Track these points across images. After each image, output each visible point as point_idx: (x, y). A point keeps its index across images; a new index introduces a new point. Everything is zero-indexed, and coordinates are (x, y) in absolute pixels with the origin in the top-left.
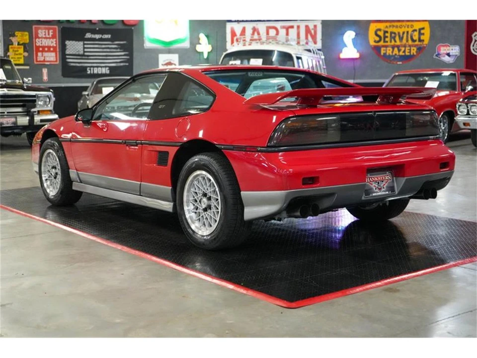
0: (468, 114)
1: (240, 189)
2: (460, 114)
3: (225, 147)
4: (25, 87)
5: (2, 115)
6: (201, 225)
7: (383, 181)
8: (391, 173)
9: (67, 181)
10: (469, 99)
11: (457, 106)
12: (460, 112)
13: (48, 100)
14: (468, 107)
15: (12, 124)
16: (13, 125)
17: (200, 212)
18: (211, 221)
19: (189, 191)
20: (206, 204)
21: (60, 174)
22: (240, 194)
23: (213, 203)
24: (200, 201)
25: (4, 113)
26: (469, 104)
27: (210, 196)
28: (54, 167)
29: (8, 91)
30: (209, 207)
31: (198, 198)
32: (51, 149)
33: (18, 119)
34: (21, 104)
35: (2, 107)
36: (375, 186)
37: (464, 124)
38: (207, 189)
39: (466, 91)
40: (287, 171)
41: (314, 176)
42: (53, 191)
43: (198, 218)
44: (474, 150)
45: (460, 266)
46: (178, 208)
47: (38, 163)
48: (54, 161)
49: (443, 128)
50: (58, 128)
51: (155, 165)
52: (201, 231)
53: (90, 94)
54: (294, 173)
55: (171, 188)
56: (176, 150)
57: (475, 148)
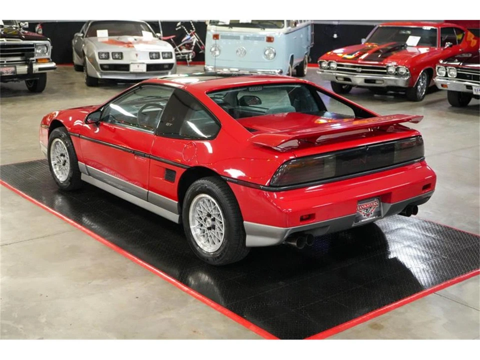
0: (446, 76)
2: (439, 75)
3: (230, 179)
4: (24, 37)
5: (2, 64)
6: (206, 241)
7: (371, 208)
8: (379, 199)
9: (75, 172)
10: (448, 61)
11: (437, 68)
12: (439, 74)
13: (46, 49)
14: (446, 70)
15: (11, 73)
16: (13, 74)
17: (204, 230)
18: (215, 240)
20: (210, 224)
21: (69, 162)
22: (242, 222)
23: (217, 225)
24: (205, 220)
25: (4, 62)
26: (448, 67)
27: (214, 218)
28: (62, 155)
29: (7, 40)
30: (213, 227)
31: (203, 217)
33: (17, 68)
34: (20, 53)
35: (2, 56)
36: (364, 213)
37: (442, 85)
38: (212, 211)
39: (446, 47)
40: (287, 210)
41: (311, 213)
42: (62, 176)
43: (203, 234)
44: (449, 108)
45: (436, 293)
46: (184, 222)
47: (47, 147)
48: (63, 149)
49: (422, 85)
50: (66, 118)
51: (161, 179)
52: (206, 248)
53: (85, 36)
54: (293, 212)
55: (177, 202)
56: (183, 172)
57: (451, 105)
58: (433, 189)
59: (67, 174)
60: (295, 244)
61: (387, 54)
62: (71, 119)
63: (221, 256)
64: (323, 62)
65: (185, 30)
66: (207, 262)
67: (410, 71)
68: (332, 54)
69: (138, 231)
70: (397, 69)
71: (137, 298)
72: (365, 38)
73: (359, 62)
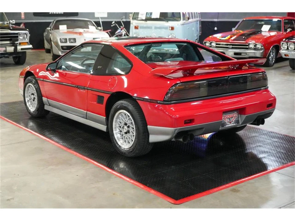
0: (288, 49)
1: (147, 123)
2: (283, 48)
3: (138, 98)
4: (11, 28)
6: (123, 142)
7: (232, 118)
8: (237, 112)
9: (41, 104)
10: (289, 39)
11: (281, 44)
13: (26, 36)
14: (288, 45)
16: (4, 52)
17: (123, 134)
18: (130, 140)
19: (116, 121)
20: (127, 130)
21: (37, 99)
22: (147, 126)
23: (131, 130)
24: (123, 128)
26: (288, 43)
27: (129, 126)
28: (33, 94)
29: (1, 30)
30: (128, 132)
31: (122, 125)
32: (31, 83)
33: (7, 48)
34: (9, 38)
36: (227, 121)
37: (285, 55)
38: (127, 121)
39: (287, 32)
40: (175, 116)
41: (192, 118)
42: (32, 108)
43: (122, 137)
44: (291, 70)
45: (276, 171)
46: (110, 130)
47: (23, 90)
48: (33, 90)
49: (272, 56)
50: (35, 70)
51: (95, 103)
52: (123, 146)
53: (52, 29)
54: (179, 118)
55: (105, 117)
56: (109, 96)
57: (291, 69)
58: (274, 107)
59: (36, 106)
60: (181, 140)
61: (248, 36)
62: (38, 70)
63: (133, 150)
64: (207, 42)
65: (118, 26)
66: (125, 155)
67: (264, 47)
68: (212, 37)
69: (81, 139)
70: (255, 46)
71: (77, 175)
72: (234, 27)
73: (230, 41)
